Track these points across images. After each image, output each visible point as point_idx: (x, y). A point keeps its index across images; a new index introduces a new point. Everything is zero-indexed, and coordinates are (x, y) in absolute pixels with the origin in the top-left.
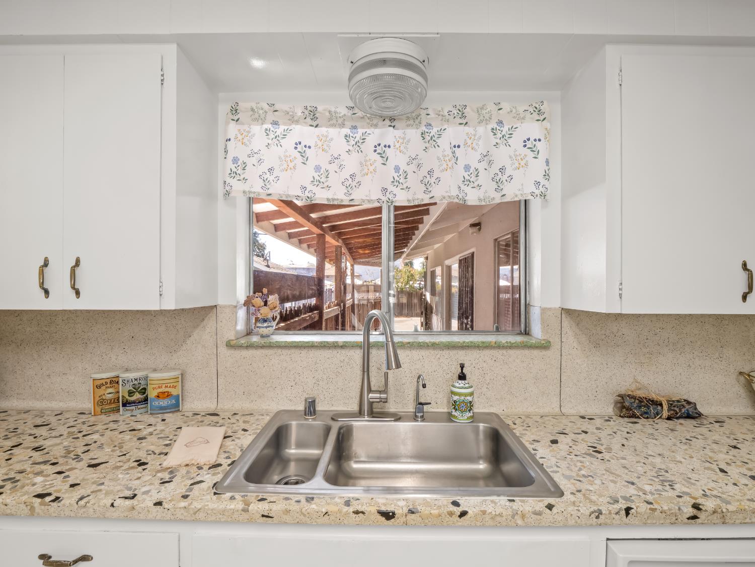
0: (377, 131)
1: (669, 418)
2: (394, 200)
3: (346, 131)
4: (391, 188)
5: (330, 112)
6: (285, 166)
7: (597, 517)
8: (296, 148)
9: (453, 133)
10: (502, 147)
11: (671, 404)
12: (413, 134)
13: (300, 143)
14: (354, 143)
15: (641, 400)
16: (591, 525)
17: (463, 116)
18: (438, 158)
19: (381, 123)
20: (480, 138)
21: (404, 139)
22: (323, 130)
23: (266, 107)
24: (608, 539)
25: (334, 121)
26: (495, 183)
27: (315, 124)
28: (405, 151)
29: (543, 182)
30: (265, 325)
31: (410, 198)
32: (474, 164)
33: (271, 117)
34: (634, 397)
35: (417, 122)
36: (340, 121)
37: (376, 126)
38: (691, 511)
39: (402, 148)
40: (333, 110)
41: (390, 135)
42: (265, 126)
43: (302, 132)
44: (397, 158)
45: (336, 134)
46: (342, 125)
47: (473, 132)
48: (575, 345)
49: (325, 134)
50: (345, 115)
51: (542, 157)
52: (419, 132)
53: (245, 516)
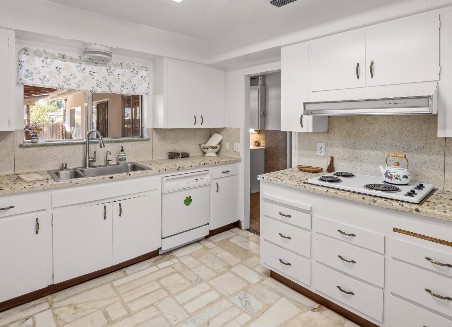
0: (90, 66)
1: (181, 158)
2: (97, 91)
3: (77, 64)
4: (95, 87)
5: (71, 57)
6: (51, 76)
7: (160, 172)
8: (56, 69)
9: (118, 70)
10: (135, 78)
11: (182, 154)
12: (103, 69)
13: (58, 67)
14: (80, 69)
15: (174, 153)
16: (158, 174)
17: (122, 66)
18: (113, 79)
19: (91, 64)
20: (127, 73)
21: (100, 70)
22: (67, 63)
23: (42, 51)
24: (162, 177)
25: (73, 60)
26: (132, 88)
27: (64, 60)
28: (100, 74)
29: (147, 90)
30: (36, 138)
31: (103, 91)
32: (125, 81)
33: (44, 55)
34: (172, 153)
35: (105, 65)
36: (75, 61)
37: (90, 64)
38: (178, 168)
39: (99, 73)
40: (72, 56)
41: (95, 68)
42: (41, 58)
43: (59, 63)
44: (97, 76)
45: (73, 65)
46: (76, 62)
47: (125, 71)
48: (157, 139)
49: (68, 64)
50: (77, 59)
51: (147, 82)
52: (106, 68)
53: (71, 184)
